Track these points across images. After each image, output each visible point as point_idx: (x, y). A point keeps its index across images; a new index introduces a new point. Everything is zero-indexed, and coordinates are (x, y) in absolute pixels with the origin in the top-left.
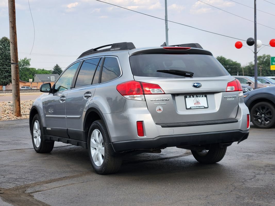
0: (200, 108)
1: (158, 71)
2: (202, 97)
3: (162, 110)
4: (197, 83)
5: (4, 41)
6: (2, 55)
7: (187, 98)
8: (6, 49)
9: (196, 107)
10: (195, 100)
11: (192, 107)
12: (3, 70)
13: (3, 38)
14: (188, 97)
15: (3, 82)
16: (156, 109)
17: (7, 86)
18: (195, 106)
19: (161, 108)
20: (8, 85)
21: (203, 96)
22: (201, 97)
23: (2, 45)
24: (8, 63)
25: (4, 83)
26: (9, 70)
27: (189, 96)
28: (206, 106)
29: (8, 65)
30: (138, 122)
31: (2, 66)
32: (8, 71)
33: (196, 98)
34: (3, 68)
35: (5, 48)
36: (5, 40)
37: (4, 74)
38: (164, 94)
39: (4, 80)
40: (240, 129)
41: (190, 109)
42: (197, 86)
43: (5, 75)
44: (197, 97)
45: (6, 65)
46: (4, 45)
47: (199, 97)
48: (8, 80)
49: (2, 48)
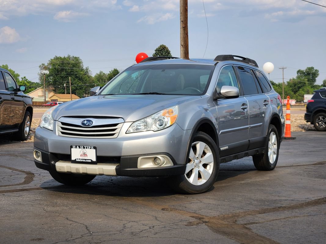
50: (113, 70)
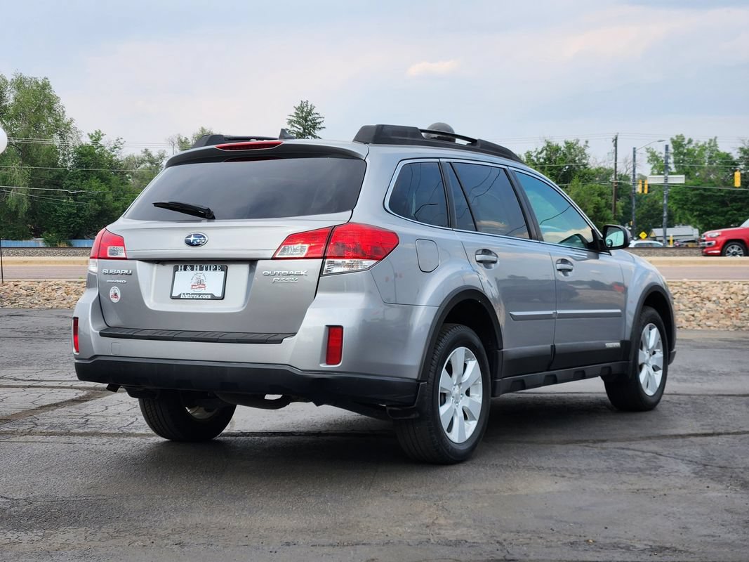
0: (199, 298)
2: (214, 270)
3: (119, 296)
10: (195, 278)
18: (192, 291)
19: (117, 292)
21: (218, 268)
22: (210, 269)
41: (178, 298)
44: (201, 269)
47: (207, 269)
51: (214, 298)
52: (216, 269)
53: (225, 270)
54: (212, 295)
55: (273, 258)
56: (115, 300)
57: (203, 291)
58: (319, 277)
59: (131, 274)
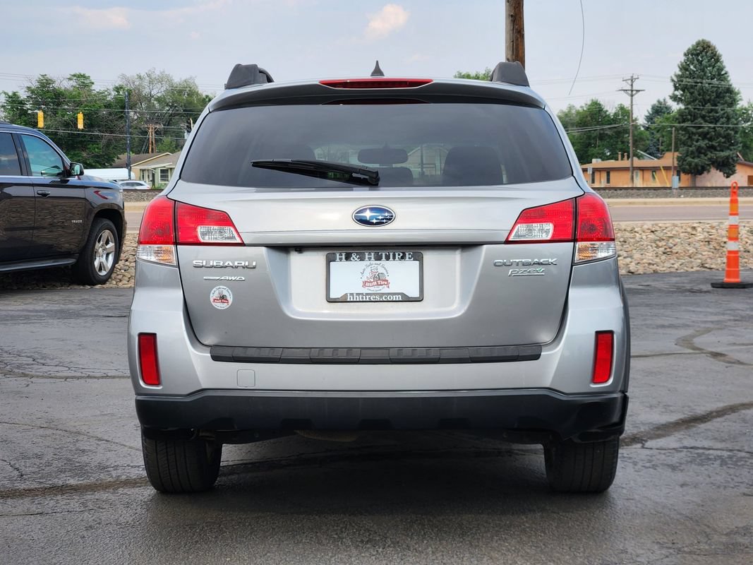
1: (256, 165)
3: (230, 300)
4: (372, 209)
5: (701, 52)
6: (692, 90)
7: (334, 260)
8: (705, 75)
9: (367, 294)
10: (368, 270)
11: (352, 294)
12: (694, 130)
13: (698, 44)
14: (341, 259)
15: (693, 164)
16: (211, 295)
17: (703, 175)
18: (365, 291)
19: (225, 293)
20: (705, 172)
22: (394, 258)
23: (696, 62)
24: (709, 112)
25: (694, 169)
26: (711, 130)
27: (344, 254)
28: (416, 294)
29: (709, 117)
30: (141, 335)
31: (692, 122)
32: (708, 133)
33: (373, 262)
34: (694, 127)
35: (703, 70)
36: (704, 49)
37: (695, 143)
38: (242, 244)
39: (696, 160)
40: (548, 385)
41: (343, 301)
42: (372, 217)
43: (699, 147)
44: (379, 258)
45: (703, 117)
46: (700, 62)
48: (706, 158)
49: (693, 70)
50: (589, 103)
51: (407, 299)
52: (403, 258)
53: (419, 258)
54: (402, 294)
55: (507, 242)
56: (220, 306)
57: (385, 290)
58: (572, 266)
59: (254, 268)
